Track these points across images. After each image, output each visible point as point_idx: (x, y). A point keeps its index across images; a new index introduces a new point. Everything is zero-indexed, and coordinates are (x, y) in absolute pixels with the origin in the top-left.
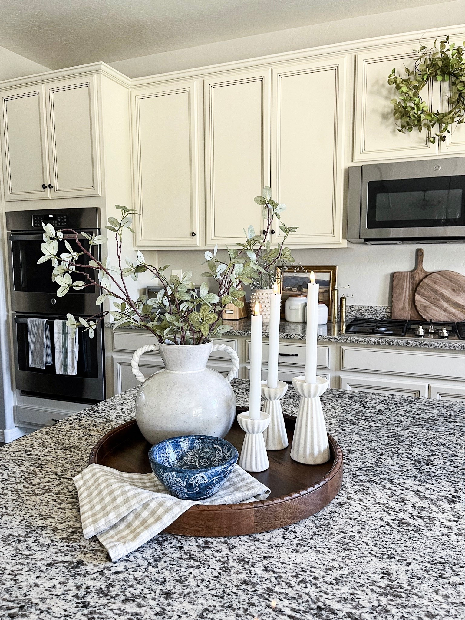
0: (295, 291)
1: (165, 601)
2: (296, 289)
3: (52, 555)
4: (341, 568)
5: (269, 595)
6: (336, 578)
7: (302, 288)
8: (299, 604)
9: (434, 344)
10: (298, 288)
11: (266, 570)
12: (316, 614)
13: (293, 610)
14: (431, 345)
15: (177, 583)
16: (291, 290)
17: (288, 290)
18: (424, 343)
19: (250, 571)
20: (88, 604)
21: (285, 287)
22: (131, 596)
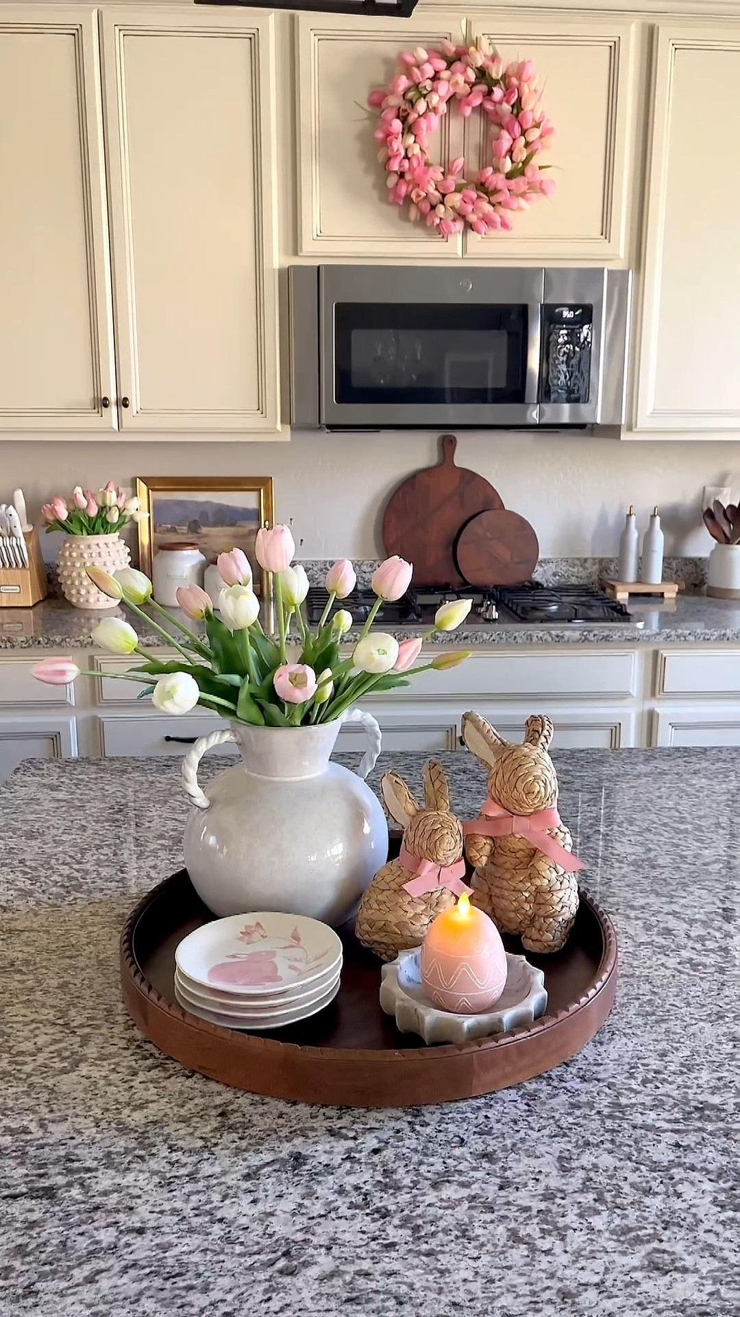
0: (183, 534)
1: (494, 1166)
2: (186, 528)
3: (233, 1160)
4: (677, 1049)
5: (623, 1113)
6: (682, 1063)
7: (199, 527)
8: (669, 1111)
9: (482, 636)
10: (189, 527)
11: (585, 1080)
12: (701, 1117)
13: (669, 1121)
14: (476, 639)
15: (483, 1137)
16: (173, 530)
17: (168, 531)
18: (464, 635)
19: (565, 1088)
20: (386, 1209)
21: (160, 525)
22: (437, 1177)
